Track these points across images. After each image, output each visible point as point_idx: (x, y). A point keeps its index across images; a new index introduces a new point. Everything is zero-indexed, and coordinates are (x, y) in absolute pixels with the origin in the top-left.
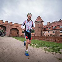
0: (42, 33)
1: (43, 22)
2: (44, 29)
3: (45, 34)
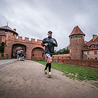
0: (83, 54)
1: (85, 35)
2: (87, 47)
3: (88, 56)
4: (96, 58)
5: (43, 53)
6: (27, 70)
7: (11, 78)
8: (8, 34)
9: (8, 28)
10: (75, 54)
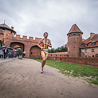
0: (80, 51)
1: (82, 33)
2: (84, 45)
4: (93, 56)
7: (10, 75)
8: (5, 32)
9: (5, 26)
10: (73, 52)
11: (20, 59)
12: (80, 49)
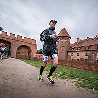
1: (70, 38)
2: (71, 49)
4: (78, 60)
5: (29, 52)
6: (9, 68)
11: (5, 58)
12: (67, 52)
